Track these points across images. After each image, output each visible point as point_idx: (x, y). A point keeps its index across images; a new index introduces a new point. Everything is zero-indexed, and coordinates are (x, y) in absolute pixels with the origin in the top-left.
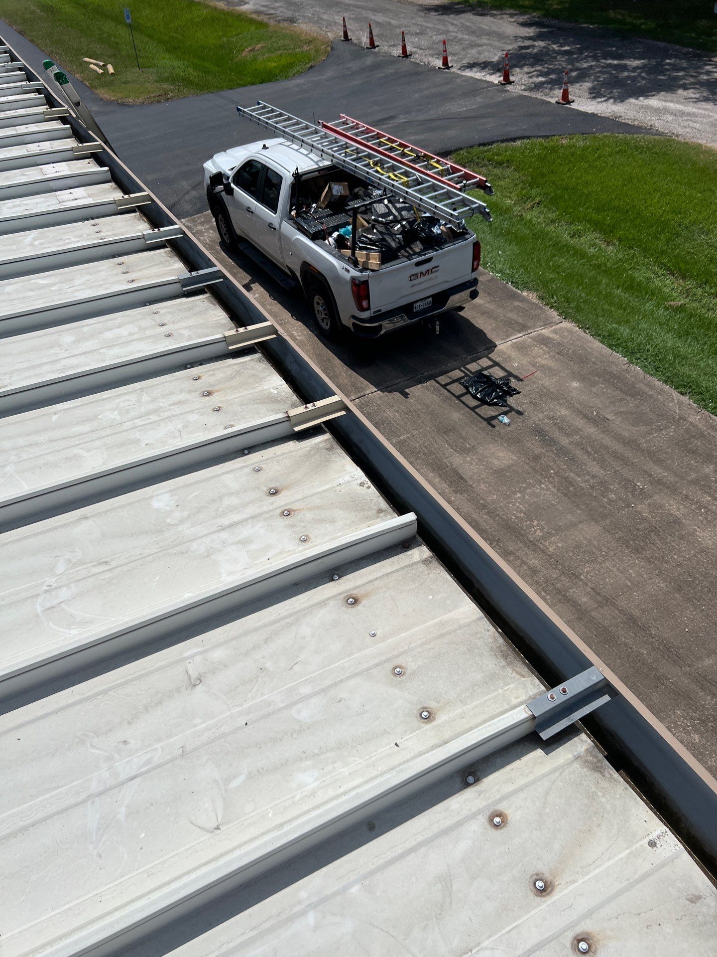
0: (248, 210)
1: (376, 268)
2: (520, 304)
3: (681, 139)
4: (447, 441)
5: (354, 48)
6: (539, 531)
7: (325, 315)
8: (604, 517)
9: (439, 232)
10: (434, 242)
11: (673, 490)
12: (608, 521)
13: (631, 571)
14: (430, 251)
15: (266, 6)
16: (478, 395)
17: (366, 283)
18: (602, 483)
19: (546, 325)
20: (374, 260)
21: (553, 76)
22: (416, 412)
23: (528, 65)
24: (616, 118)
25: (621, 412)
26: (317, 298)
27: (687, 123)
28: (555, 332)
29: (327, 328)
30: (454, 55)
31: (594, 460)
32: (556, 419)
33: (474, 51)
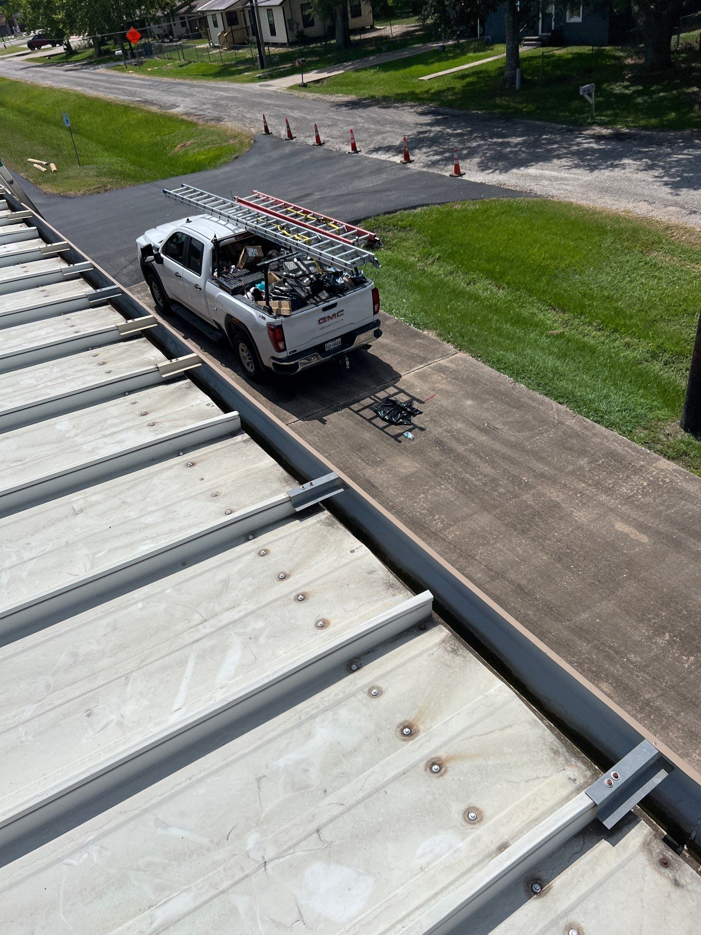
0: (177, 275)
1: (288, 314)
2: (421, 341)
3: (555, 199)
4: (360, 457)
5: (274, 140)
6: (439, 523)
7: (250, 359)
8: (495, 507)
9: (342, 282)
10: (337, 291)
11: (553, 481)
12: (498, 511)
13: (518, 549)
14: (335, 298)
15: (195, 108)
16: (386, 417)
17: (280, 327)
18: (493, 480)
19: (443, 356)
20: (286, 307)
21: (447, 155)
22: (332, 435)
23: (426, 146)
24: (501, 185)
25: (508, 422)
26: (241, 345)
27: (560, 186)
28: (451, 361)
29: (252, 370)
30: (361, 141)
31: (486, 461)
32: (453, 432)
33: (379, 137)
